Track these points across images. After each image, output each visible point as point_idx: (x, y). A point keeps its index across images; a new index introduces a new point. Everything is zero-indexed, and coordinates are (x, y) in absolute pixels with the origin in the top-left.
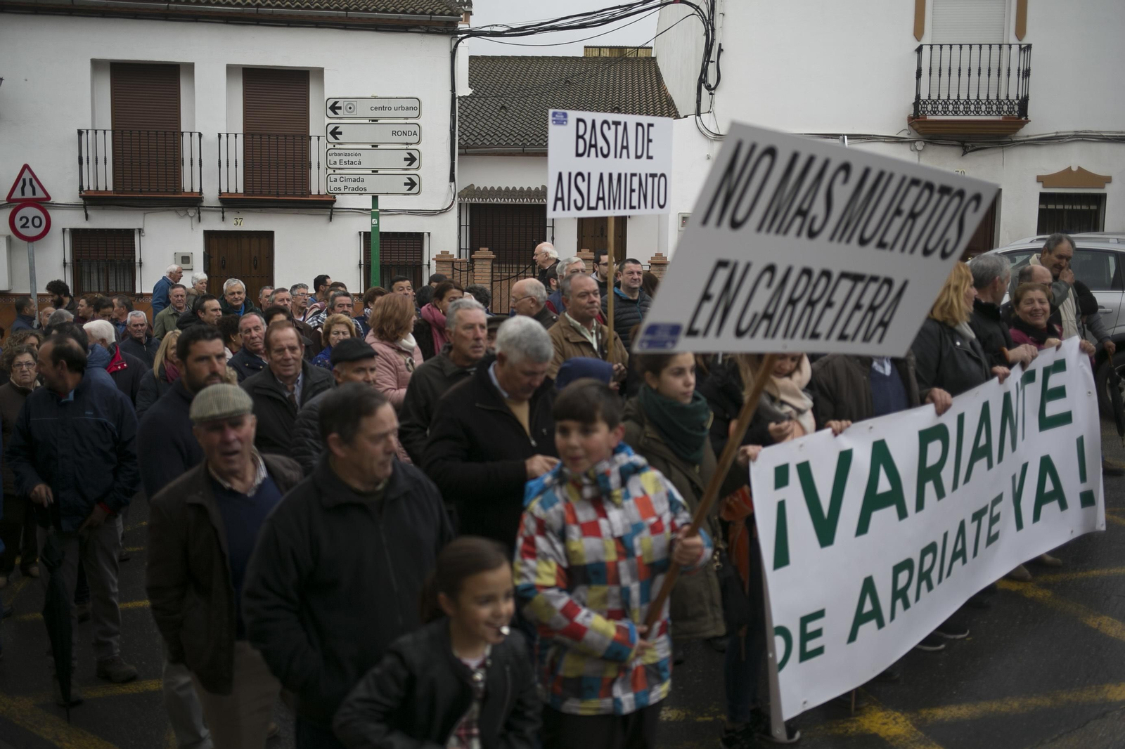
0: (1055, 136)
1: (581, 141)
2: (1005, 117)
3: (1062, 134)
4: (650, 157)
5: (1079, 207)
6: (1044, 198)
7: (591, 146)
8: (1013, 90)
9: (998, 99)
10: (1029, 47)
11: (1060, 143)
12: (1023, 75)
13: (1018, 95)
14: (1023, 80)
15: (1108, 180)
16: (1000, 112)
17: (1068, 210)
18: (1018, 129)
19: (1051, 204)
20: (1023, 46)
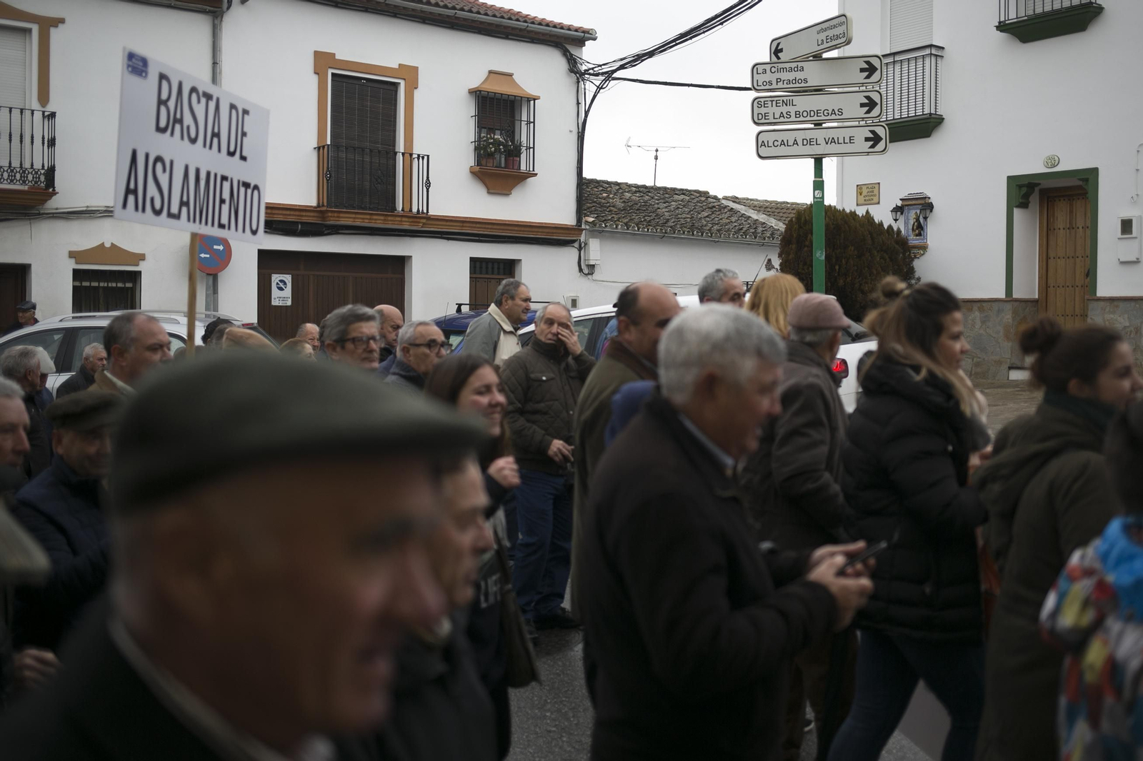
0: (86, 211)
1: (163, 109)
2: (31, 188)
3: (91, 209)
4: (243, 158)
5: (114, 285)
6: (77, 274)
7: (176, 121)
8: (39, 160)
9: (21, 167)
10: (53, 115)
11: (91, 218)
12: (48, 144)
13: (43, 164)
14: (48, 149)
15: (142, 257)
16: (24, 182)
17: (104, 287)
18: (46, 201)
19: (86, 281)
20: (46, 114)
